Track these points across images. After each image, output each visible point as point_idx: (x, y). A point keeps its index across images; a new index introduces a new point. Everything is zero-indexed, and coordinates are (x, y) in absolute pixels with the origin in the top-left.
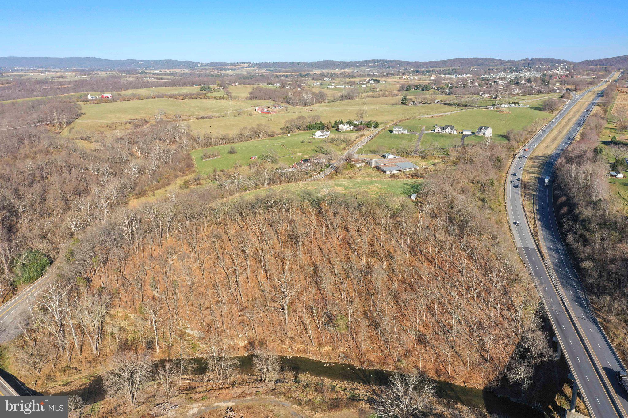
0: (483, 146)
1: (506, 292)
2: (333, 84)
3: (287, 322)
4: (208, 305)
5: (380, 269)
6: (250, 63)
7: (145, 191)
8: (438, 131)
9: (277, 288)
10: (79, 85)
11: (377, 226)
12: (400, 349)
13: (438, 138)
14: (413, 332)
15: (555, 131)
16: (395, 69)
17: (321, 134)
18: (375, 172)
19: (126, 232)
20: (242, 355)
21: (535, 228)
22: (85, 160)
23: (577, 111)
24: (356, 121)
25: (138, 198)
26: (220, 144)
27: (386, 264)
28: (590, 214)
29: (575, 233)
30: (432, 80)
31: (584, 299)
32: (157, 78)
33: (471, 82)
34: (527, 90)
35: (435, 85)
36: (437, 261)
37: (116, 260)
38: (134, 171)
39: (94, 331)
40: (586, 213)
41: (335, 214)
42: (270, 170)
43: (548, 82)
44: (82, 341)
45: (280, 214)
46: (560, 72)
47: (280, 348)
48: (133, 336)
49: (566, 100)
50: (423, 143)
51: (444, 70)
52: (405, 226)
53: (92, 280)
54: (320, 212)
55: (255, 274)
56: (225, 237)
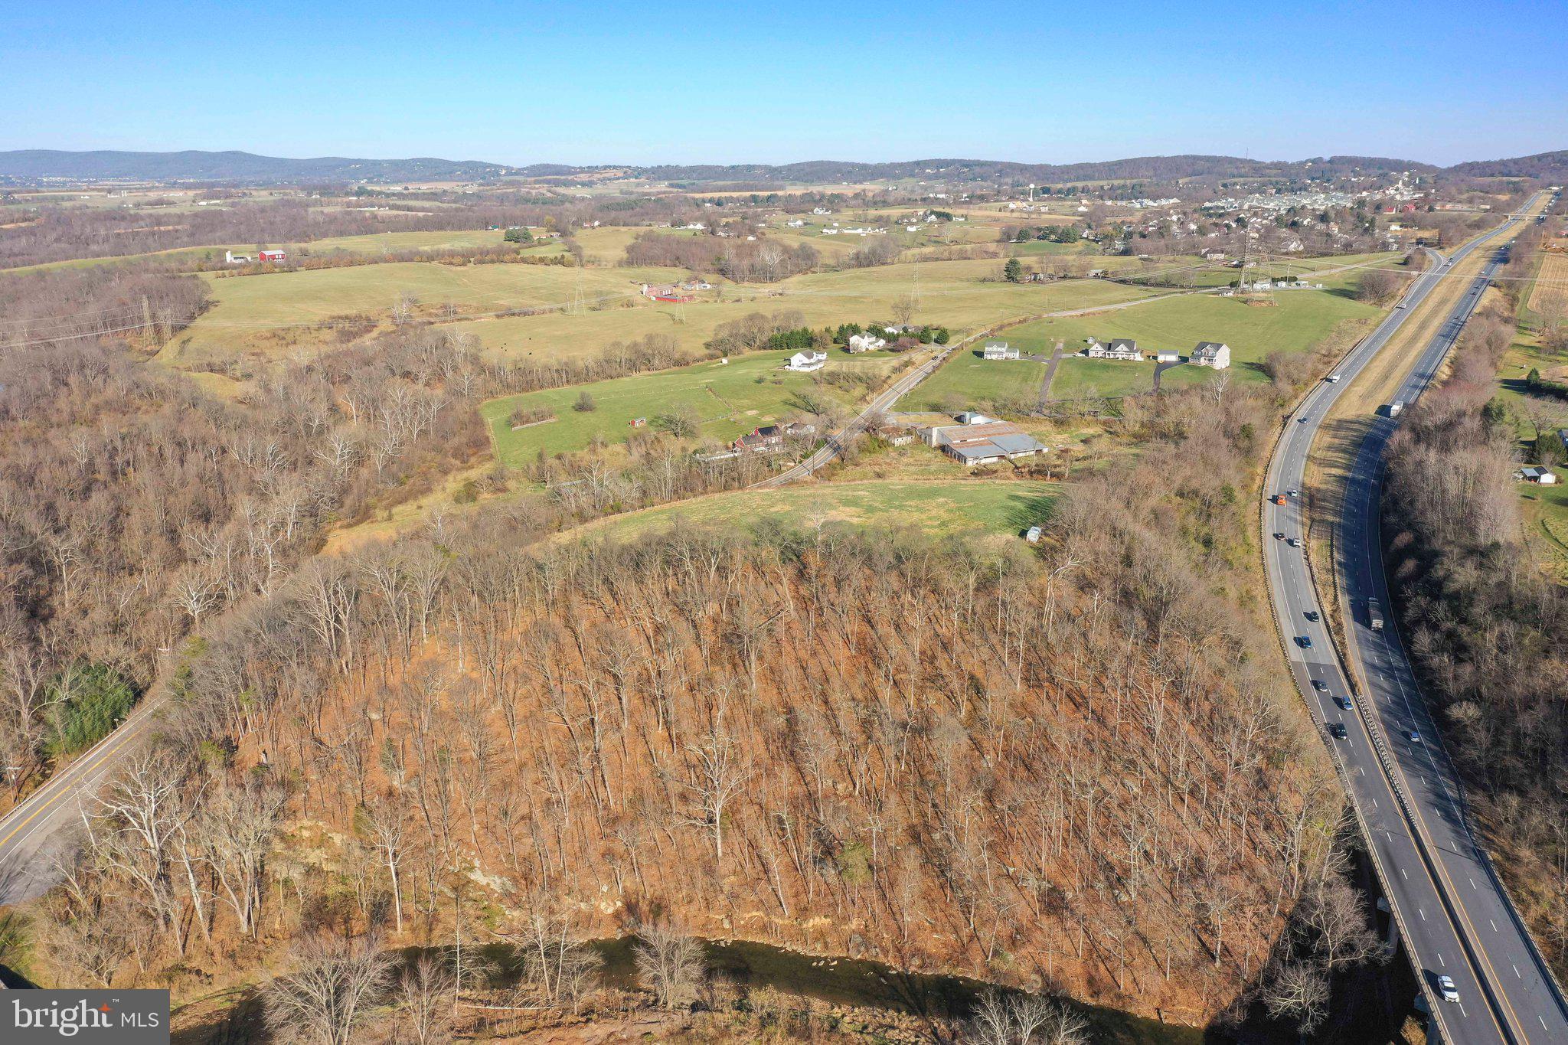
0: (1207, 394)
1: (1262, 783)
2: (836, 225)
3: (720, 854)
4: (523, 810)
5: (952, 722)
6: (629, 167)
7: (368, 508)
8: (1097, 353)
9: (694, 766)
10: (203, 226)
11: (943, 611)
12: (999, 925)
13: (1096, 373)
14: (1032, 882)
15: (1388, 355)
16: (989, 183)
17: (806, 361)
18: (938, 461)
19: (323, 623)
20: (608, 936)
21: (1336, 610)
22: (218, 427)
23: (1443, 302)
24: (893, 324)
25: (350, 526)
26: (553, 384)
27: (965, 708)
28: (1472, 581)
29: (1434, 627)
30: (1082, 214)
31: (1456, 801)
32: (398, 208)
33: (1179, 219)
34: (1320, 244)
35: (1089, 227)
36: (1092, 703)
37: (297, 693)
38: (342, 456)
39: (243, 873)
40: (1462, 579)
41: (838, 582)
42: (678, 453)
43: (1372, 222)
44: (213, 904)
45: (704, 579)
46: (1402, 194)
47: (701, 919)
48: (340, 888)
49: (1415, 273)
50: (1059, 384)
51: (1112, 188)
52: (1013, 611)
53: (237, 747)
54: (802, 574)
55: (642, 733)
56: (567, 638)
